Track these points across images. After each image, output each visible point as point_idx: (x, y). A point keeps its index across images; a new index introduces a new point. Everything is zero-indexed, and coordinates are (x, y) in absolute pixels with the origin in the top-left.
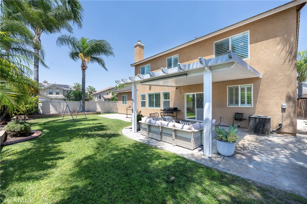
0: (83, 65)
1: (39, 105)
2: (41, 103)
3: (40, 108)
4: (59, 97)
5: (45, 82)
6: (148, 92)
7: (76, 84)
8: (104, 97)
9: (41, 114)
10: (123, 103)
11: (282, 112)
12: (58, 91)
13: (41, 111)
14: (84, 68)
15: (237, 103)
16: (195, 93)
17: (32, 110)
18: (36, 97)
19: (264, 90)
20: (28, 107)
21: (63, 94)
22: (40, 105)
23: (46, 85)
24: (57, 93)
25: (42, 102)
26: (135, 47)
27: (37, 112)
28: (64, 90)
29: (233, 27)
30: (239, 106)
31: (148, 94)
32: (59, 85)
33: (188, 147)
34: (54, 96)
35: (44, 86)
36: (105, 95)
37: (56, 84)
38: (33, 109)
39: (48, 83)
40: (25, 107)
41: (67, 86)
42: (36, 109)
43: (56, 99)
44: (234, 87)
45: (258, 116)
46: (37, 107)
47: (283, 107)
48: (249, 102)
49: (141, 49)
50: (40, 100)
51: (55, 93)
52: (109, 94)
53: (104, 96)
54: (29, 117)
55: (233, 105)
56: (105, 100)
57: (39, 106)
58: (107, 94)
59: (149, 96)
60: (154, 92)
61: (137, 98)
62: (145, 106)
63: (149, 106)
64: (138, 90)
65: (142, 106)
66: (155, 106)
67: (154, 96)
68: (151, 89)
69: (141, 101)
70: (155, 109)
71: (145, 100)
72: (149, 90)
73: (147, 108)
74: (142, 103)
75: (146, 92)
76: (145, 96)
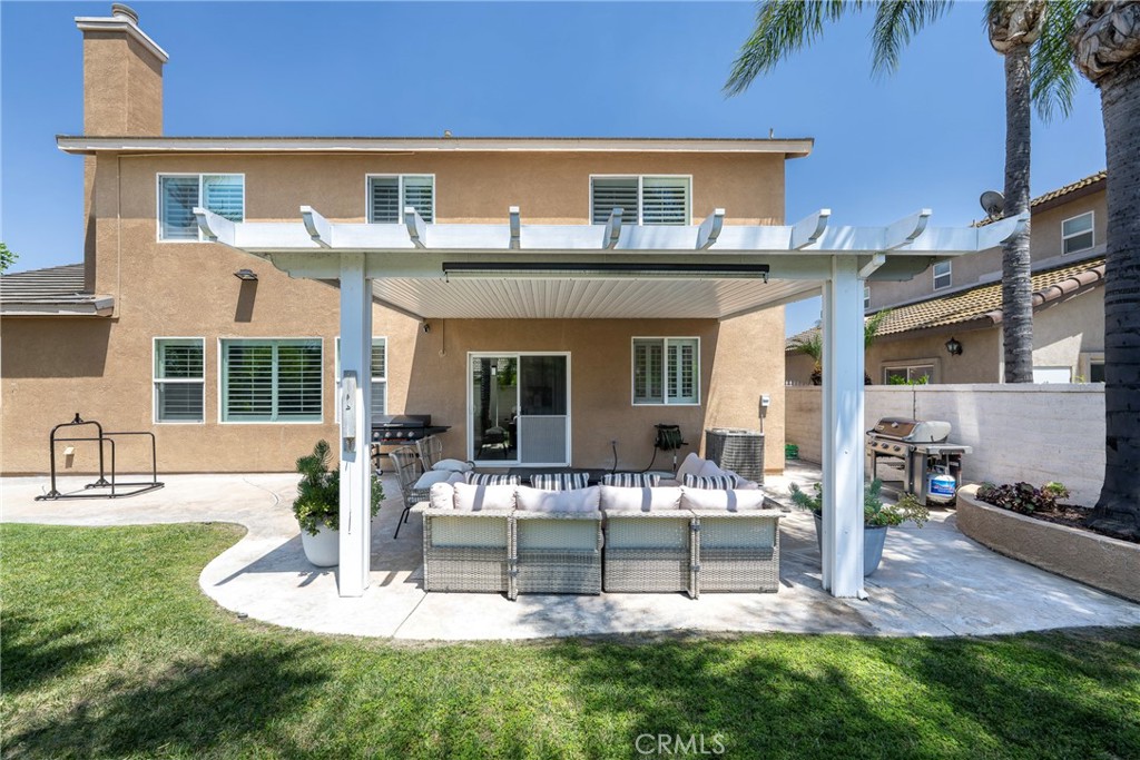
6: (222, 330)
11: (760, 417)
15: (657, 394)
16: (517, 355)
19: (725, 356)
29: (659, 145)
30: (666, 403)
31: (223, 341)
33: (758, 582)
44: (648, 341)
45: (731, 432)
47: (764, 404)
48: (687, 391)
49: (144, 66)
55: (646, 401)
59: (228, 355)
60: (278, 335)
61: (119, 363)
62: (196, 411)
63: (226, 412)
64: (136, 310)
65: (167, 409)
66: (280, 409)
67: (275, 355)
68: (253, 319)
69: (158, 384)
70: (280, 427)
71: (201, 375)
72: (237, 320)
73: (219, 422)
74: (166, 392)
75: (207, 329)
76: (202, 351)
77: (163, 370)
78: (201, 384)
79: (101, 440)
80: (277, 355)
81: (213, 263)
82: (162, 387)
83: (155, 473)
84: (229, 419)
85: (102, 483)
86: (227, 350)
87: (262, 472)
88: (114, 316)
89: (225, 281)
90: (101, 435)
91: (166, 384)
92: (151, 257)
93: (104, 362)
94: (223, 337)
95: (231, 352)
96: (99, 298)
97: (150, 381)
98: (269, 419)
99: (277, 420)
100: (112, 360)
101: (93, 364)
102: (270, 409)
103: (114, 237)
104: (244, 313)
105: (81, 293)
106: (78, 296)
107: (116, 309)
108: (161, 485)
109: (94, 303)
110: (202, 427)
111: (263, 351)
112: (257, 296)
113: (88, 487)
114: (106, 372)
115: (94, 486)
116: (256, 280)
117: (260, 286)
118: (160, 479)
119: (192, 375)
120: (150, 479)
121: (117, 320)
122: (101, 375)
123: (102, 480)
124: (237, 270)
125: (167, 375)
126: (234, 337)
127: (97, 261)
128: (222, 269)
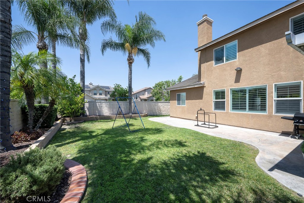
0: (130, 57)
1: (85, 105)
2: (88, 104)
3: (86, 109)
4: (102, 97)
5: (91, 84)
6: (230, 86)
7: (116, 85)
8: (140, 98)
9: (87, 116)
10: (179, 104)
12: (101, 92)
13: (88, 113)
14: (131, 61)
17: (78, 112)
18: (82, 95)
20: (73, 109)
21: (105, 95)
22: (87, 105)
23: (91, 86)
24: (101, 94)
25: (89, 102)
26: (199, 25)
27: (83, 114)
28: (106, 91)
32: (101, 87)
34: (98, 96)
35: (89, 88)
36: (142, 95)
37: (99, 85)
38: (78, 110)
39: (93, 85)
40: (70, 108)
41: (108, 88)
42: (82, 110)
43: (100, 99)
46: (83, 108)
49: (209, 26)
50: (86, 100)
51: (99, 94)
52: (145, 94)
53: (140, 96)
54: (75, 120)
56: (141, 100)
57: (85, 107)
58: (143, 95)
59: (232, 93)
60: (249, 86)
61: (206, 96)
62: (223, 108)
63: (232, 109)
64: (209, 84)
65: (216, 107)
66: (249, 109)
67: (247, 92)
68: (240, 82)
69: (214, 101)
70: (250, 114)
71: (225, 99)
72: (235, 83)
73: (230, 111)
74: (216, 103)
75: (226, 86)
76: (225, 92)
77: (215, 98)
78: (225, 101)
79: (204, 114)
80: (248, 92)
81: (228, 68)
82: (215, 102)
83: (216, 123)
84: (232, 111)
85: (205, 124)
86: (232, 91)
87: (243, 127)
88: (205, 86)
89: (231, 72)
90: (204, 113)
91: (216, 101)
92: (212, 70)
93: (203, 96)
94: (231, 88)
95: (233, 92)
96: (202, 82)
97: (212, 100)
98: (245, 112)
99: (248, 112)
100: (204, 96)
101: (201, 97)
102: (246, 109)
103: (205, 68)
104: (237, 80)
105: (198, 82)
106: (197, 82)
107: (205, 84)
108: (218, 127)
109: (201, 83)
110: (225, 113)
111: (243, 91)
112: (242, 75)
113: (202, 124)
114: (203, 99)
115: (203, 124)
116: (241, 70)
117: (243, 71)
118: (217, 125)
119: (222, 99)
120: (215, 125)
121: (205, 87)
122: (202, 99)
123: (205, 123)
124: (236, 68)
125: (216, 99)
126: (234, 88)
127: (201, 74)
128: (231, 69)
